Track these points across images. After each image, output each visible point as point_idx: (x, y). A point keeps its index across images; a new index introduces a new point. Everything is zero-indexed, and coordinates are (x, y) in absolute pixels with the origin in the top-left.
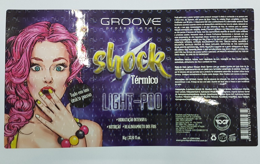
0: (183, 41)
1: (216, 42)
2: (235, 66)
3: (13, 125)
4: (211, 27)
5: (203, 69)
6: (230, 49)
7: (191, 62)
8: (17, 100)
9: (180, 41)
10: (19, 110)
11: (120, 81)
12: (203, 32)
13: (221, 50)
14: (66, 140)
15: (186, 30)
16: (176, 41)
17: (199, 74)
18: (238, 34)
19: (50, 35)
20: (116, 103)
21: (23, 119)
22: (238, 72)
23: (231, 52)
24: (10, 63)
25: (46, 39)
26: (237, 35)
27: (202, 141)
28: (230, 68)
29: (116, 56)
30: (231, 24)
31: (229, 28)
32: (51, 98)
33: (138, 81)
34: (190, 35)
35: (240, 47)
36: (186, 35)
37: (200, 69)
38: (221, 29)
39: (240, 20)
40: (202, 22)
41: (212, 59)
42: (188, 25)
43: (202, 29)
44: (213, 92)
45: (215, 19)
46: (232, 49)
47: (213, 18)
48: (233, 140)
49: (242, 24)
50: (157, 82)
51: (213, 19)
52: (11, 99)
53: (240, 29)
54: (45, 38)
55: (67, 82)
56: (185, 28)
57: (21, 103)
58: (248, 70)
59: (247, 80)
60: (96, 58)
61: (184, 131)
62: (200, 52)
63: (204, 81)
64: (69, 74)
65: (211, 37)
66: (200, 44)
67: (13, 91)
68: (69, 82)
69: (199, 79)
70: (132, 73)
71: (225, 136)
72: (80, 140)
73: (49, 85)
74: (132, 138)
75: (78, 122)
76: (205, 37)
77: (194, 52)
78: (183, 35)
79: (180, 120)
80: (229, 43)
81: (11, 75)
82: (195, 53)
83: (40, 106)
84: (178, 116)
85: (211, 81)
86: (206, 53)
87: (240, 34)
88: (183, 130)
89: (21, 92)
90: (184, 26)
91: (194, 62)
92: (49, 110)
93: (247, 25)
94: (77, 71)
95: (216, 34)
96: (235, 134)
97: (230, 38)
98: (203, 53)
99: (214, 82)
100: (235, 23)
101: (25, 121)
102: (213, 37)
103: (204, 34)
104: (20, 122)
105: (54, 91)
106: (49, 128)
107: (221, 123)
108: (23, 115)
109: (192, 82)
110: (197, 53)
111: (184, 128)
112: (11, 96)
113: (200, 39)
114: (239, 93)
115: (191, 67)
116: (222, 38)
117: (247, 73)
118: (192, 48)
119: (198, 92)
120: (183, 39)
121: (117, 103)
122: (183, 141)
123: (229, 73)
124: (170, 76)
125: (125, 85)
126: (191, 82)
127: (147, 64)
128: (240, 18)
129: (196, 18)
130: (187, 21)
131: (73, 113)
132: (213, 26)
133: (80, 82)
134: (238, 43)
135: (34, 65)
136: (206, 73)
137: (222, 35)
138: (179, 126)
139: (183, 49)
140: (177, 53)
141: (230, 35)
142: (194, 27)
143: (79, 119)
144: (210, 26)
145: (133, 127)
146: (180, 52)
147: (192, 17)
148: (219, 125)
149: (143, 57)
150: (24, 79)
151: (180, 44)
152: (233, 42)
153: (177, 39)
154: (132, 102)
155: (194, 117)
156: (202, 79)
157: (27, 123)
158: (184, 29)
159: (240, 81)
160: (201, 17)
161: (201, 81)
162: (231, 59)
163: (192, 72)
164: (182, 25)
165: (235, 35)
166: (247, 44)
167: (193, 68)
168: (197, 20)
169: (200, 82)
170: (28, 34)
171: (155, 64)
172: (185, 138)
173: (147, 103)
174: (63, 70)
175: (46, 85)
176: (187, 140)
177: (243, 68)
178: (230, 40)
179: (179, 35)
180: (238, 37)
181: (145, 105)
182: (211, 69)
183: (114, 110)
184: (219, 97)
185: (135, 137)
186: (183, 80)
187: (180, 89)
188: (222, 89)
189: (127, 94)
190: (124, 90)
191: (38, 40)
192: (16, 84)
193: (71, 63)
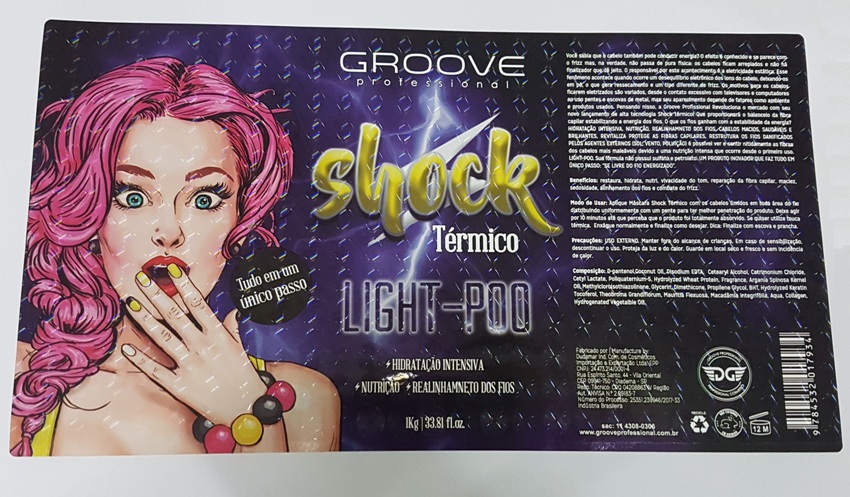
0: (594, 125)
1: (695, 129)
2: (755, 203)
3: (43, 377)
4: (679, 85)
5: (657, 211)
6: (739, 151)
7: (620, 188)
8: (63, 298)
9: (584, 124)
10: (67, 329)
11: (399, 242)
12: (653, 99)
13: (710, 155)
14: (221, 427)
15: (603, 93)
16: (572, 125)
17: (647, 226)
18: (761, 108)
19: (181, 98)
20: (384, 311)
21: (79, 359)
22: (766, 219)
23: (742, 159)
24: (48, 181)
25: (167, 111)
26: (756, 111)
27: (663, 434)
28: (742, 207)
29: (386, 166)
30: (738, 78)
31: (733, 89)
32: (177, 292)
33: (456, 245)
34: (615, 106)
35: (770, 144)
36: (604, 107)
37: (649, 210)
38: (709, 93)
39: (764, 67)
40: (650, 70)
41: (685, 181)
42: (607, 78)
43: (650, 92)
44: (692, 280)
45: (690, 64)
46: (745, 151)
47: (683, 60)
48: (762, 432)
49: (771, 79)
50: (516, 248)
51: (684, 64)
52: (42, 293)
53: (766, 94)
54: (163, 108)
55: (229, 245)
56: (600, 88)
57: (77, 309)
58: (797, 215)
59: (797, 246)
60: (323, 172)
61: (605, 403)
62: (646, 159)
63: (662, 245)
64: (235, 219)
65: (678, 114)
66: (648, 136)
67: (52, 268)
68: (236, 244)
69: (647, 241)
70: (437, 220)
71: (738, 419)
72: (266, 428)
73: (172, 252)
74: (436, 423)
75: (263, 369)
76: (660, 114)
77: (630, 158)
78: (592, 107)
79: (589, 366)
80: (736, 133)
81: (48, 218)
82: (633, 162)
83: (136, 316)
84: (585, 356)
85: (684, 245)
86: (664, 162)
87: (765, 108)
88: (601, 400)
89: (77, 274)
90: (596, 82)
91: (628, 188)
92: (167, 331)
93: (785, 83)
94: (260, 209)
95: (695, 107)
96: (767, 413)
97: (737, 118)
98: (656, 162)
99: (694, 249)
100: (751, 75)
101: (86, 365)
102: (687, 114)
103: (657, 107)
104: (69, 370)
105: (187, 270)
106: (165, 390)
107: (719, 376)
108: (77, 345)
109: (624, 248)
110: (638, 162)
111: (603, 393)
112: (44, 285)
113: (645, 121)
114: (772, 284)
115: (620, 204)
116: (712, 118)
117: (794, 223)
118: (623, 147)
119: (644, 279)
120: (594, 118)
121: (390, 311)
122: (602, 435)
123: (738, 222)
124: (556, 229)
125: (415, 255)
126: (621, 248)
127: (484, 192)
128: (764, 61)
129: (632, 59)
130: (606, 66)
131: (247, 342)
132: (685, 81)
133: (269, 245)
134: (761, 133)
137: (711, 111)
138: (587, 388)
139: (594, 147)
140: (577, 162)
141: (736, 111)
142: (626, 85)
143: (265, 362)
144: (676, 82)
145: (439, 387)
146: (586, 158)
147: (620, 56)
148: (715, 383)
149: (472, 169)
150: (88, 233)
151: (586, 132)
152: (747, 129)
153: (575, 118)
154: (439, 313)
155: (636, 358)
156: (656, 241)
157: (92, 374)
158: (596, 89)
159: (775, 249)
160: (647, 56)
161: (653, 245)
162: (742, 181)
163: (624, 218)
164: (588, 78)
165: (751, 111)
166: (790, 137)
167: (628, 207)
168: (634, 63)
169: (651, 249)
170: (111, 95)
171: (509, 191)
172: (607, 426)
173: (484, 312)
174: (215, 207)
175: (160, 252)
176: (615, 433)
177: (780, 208)
178: (737, 125)
179: (582, 107)
180: (760, 115)
181: (480, 319)
182: (682, 211)
183: (378, 332)
184: (712, 295)
185: (445, 423)
186: (596, 241)
187: (589, 271)
188: (721, 272)
189: (422, 284)
190: (412, 271)
191: (142, 113)
192: (63, 247)
193: (245, 183)
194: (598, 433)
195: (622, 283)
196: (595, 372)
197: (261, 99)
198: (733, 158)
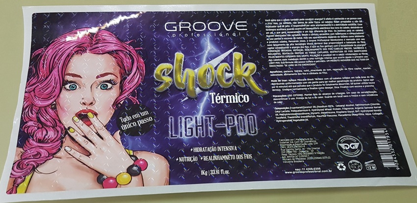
0: (279, 49)
1: (324, 49)
2: (354, 78)
3: (27, 162)
4: (315, 31)
5: (310, 83)
6: (344, 57)
7: (293, 74)
8: (38, 128)
9: (275, 49)
10: (40, 141)
11: (194, 101)
12: (304, 38)
13: (331, 59)
14: (111, 178)
15: (282, 36)
16: (270, 50)
17: (306, 89)
18: (352, 40)
19: (94, 45)
20: (189, 128)
21: (44, 153)
22: (359, 83)
23: (346, 60)
24: (34, 81)
25: (88, 51)
26: (350, 41)
27: (324, 171)
28: (348, 79)
29: (187, 70)
30: (341, 28)
31: (339, 32)
32: (92, 124)
33: (221, 100)
34: (288, 41)
35: (357, 54)
36: (283, 42)
37: (306, 83)
38: (329, 34)
39: (352, 23)
40: (302, 26)
41: (321, 70)
42: (283, 29)
43: (303, 35)
44: (329, 110)
45: (319, 22)
46: (346, 57)
47: (316, 21)
48: (372, 169)
49: (355, 28)
50: (248, 101)
51: (317, 22)
52: (29, 127)
53: (354, 34)
54: (86, 50)
55: (116, 103)
56: (281, 34)
57: (45, 133)
58: (373, 81)
59: (375, 94)
60: (159, 72)
61: (295, 160)
62: (303, 62)
63: (314, 96)
64: (119, 93)
65: (316, 44)
66: (303, 53)
67: (34, 116)
68: (119, 103)
69: (307, 95)
70: (211, 90)
71: (359, 164)
72: (133, 177)
73: (89, 108)
74: (216, 172)
75: (132, 154)
76: (308, 44)
77: (296, 62)
78: (278, 42)
79: (286, 146)
80: (342, 50)
81: (33, 96)
82: (298, 64)
83: (72, 135)
84: (283, 143)
85: (324, 96)
86: (311, 63)
87: (354, 39)
88: (293, 159)
89: (46, 118)
90: (279, 31)
91: (296, 74)
92: (87, 140)
93: (362, 29)
94: (131, 89)
95: (323, 40)
96: (373, 161)
97: (342, 44)
98: (308, 63)
99: (328, 97)
100: (346, 26)
101: (47, 156)
102: (319, 44)
103: (306, 41)
104: (39, 158)
106: (84, 164)
107: (347, 147)
108: (44, 148)
109: (297, 98)
110: (300, 63)
111: (294, 157)
112: (30, 123)
113: (301, 47)
114: (366, 110)
115: (293, 80)
116: (331, 45)
117: (372, 84)
118: (293, 58)
119: (307, 110)
120: (279, 46)
121: (192, 129)
122: (296, 173)
123: (346, 85)
124: (266, 92)
125: (202, 106)
126: (295, 98)
127: (232, 78)
128: (352, 20)
129: (294, 21)
130: (283, 24)
131: (126, 145)
132: (317, 30)
133: (135, 103)
134: (353, 50)
135: (67, 82)
136: (315, 87)
137: (330, 41)
138: (286, 155)
139: (280, 58)
140: (273, 64)
141: (341, 41)
142: (292, 32)
143: (133, 151)
144: (314, 30)
145: (216, 158)
146: (276, 63)
148: (346, 150)
149: (226, 69)
150: (51, 101)
151: (276, 52)
152: (347, 49)
153: (270, 47)
154: (214, 128)
155: (307, 142)
156: (311, 95)
157: (50, 159)
158: (279, 34)
159: (365, 95)
160: (300, 20)
161: (310, 96)
162: (347, 69)
163: (296, 86)
164: (275, 30)
165: (348, 41)
166: (366, 51)
167: (297, 81)
168: (295, 23)
169: (309, 98)
170: (63, 45)
171: (243, 78)
172: (298, 170)
173: (235, 127)
174: (109, 89)
176: (302, 172)
177: (365, 79)
178: (342, 47)
179: (273, 42)
180: (352, 43)
181: (234, 130)
182: (321, 82)
183: (186, 137)
184: (339, 115)
185: (220, 172)
186: (284, 96)
187: (282, 108)
188: (342, 106)
189: (206, 117)
190: (201, 112)
191: (77, 52)
192: (40, 107)
193: (123, 79)
194: (294, 172)
195: (297, 112)
196: (289, 148)
197: (130, 44)
198: (342, 60)
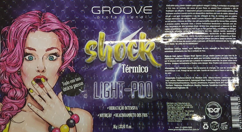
0: (173, 30)
1: (206, 31)
2: (223, 56)
3: (5, 113)
5: (192, 58)
6: (219, 39)
7: (181, 51)
8: (11, 89)
9: (170, 30)
10: (12, 98)
11: (111, 70)
12: (193, 21)
13: (210, 40)
14: (57, 128)
15: (177, 19)
16: (166, 30)
17: (189, 63)
19: (42, 24)
20: (107, 91)
21: (15, 108)
22: (226, 61)
23: (220, 41)
24: (5, 53)
25: (38, 29)
27: (194, 129)
28: (219, 57)
30: (221, 13)
31: (219, 17)
32: (44, 86)
33: (129, 70)
34: (180, 24)
35: (228, 36)
36: (177, 24)
37: (189, 58)
38: (211, 19)
39: (231, 10)
40: (193, 11)
41: (201, 49)
42: (179, 13)
43: (192, 19)
44: (203, 80)
45: (207, 8)
46: (221, 39)
48: (225, 129)
49: (232, 14)
50: (147, 71)
51: (205, 8)
52: (5, 88)
53: (230, 19)
54: (37, 28)
55: (59, 71)
56: (176, 17)
57: (15, 92)
58: (236, 59)
60: (88, 48)
61: (176, 120)
62: (189, 41)
63: (194, 69)
64: (61, 63)
65: (200, 26)
67: (7, 80)
68: (62, 71)
69: (189, 68)
70: (123, 63)
71: (217, 125)
72: (70, 129)
73: (42, 74)
74: (123, 127)
75: (70, 110)
76: (195, 26)
77: (184, 41)
78: (173, 24)
79: (171, 108)
80: (218, 32)
81: (6, 65)
82: (185, 43)
83: (32, 94)
84: (169, 105)
85: (201, 69)
86: (195, 42)
87: (228, 24)
89: (14, 81)
90: (175, 15)
91: (183, 51)
92: (41, 99)
93: (236, 15)
94: (69, 60)
95: (206, 24)
96: (226, 122)
97: (219, 28)
98: (192, 42)
99: (204, 71)
100: (226, 12)
101: (17, 109)
102: (203, 26)
103: (194, 24)
104: (13, 111)
105: (47, 80)
106: (40, 117)
107: (212, 111)
108: (15, 103)
109: (182, 70)
110: (187, 42)
111: (176, 117)
112: (5, 85)
113: (190, 29)
115: (181, 56)
116: (211, 27)
117: (235, 62)
118: (182, 38)
119: (188, 80)
120: (173, 28)
121: (108, 92)
123: (217, 62)
124: (160, 65)
125: (116, 73)
126: (181, 71)
127: (138, 54)
128: (231, 7)
129: (188, 7)
130: (179, 9)
131: (65, 102)
132: (203, 15)
133: (72, 71)
134: (226, 33)
135: (27, 54)
136: (196, 62)
137: (211, 25)
138: (170, 115)
141: (219, 25)
142: (185, 16)
144: (201, 15)
145: (124, 115)
146: (170, 41)
147: (184, 6)
148: (211, 113)
149: (134, 46)
150: (17, 69)
152: (222, 31)
153: (167, 28)
154: (123, 91)
155: (186, 105)
157: (19, 112)
158: (175, 17)
159: (229, 70)
160: (193, 6)
161: (191, 69)
162: (219, 49)
163: (182, 61)
164: (173, 14)
165: (224, 25)
166: (235, 34)
167: (183, 57)
169: (190, 71)
170: (21, 24)
171: (145, 53)
172: (177, 128)
173: (137, 92)
175: (39, 74)
176: (179, 130)
177: (231, 57)
178: (218, 30)
179: (170, 24)
180: (226, 26)
181: (136, 94)
182: (200, 58)
183: (105, 98)
184: (210, 85)
185: (126, 126)
186: (173, 68)
187: (170, 78)
188: (212, 78)
189: (118, 83)
190: (115, 79)
191: (31, 30)
192: (10, 73)
193: (64, 52)
194: (174, 130)
195: (181, 82)
196: (173, 110)
198: (217, 41)
